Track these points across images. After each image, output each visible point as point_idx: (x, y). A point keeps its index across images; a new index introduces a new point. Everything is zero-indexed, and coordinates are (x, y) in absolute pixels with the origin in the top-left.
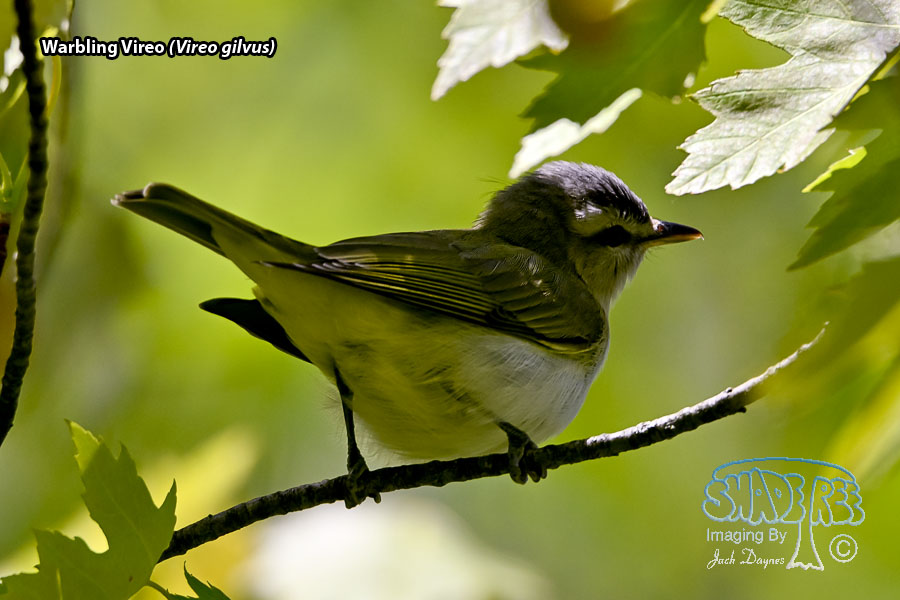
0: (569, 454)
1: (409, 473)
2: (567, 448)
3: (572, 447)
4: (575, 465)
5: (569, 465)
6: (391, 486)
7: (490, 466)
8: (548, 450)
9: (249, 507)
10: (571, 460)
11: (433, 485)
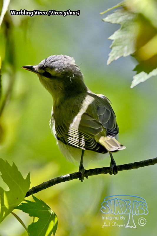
0: (141, 164)
1: (98, 170)
2: (140, 163)
3: (142, 162)
4: (143, 167)
5: (141, 167)
6: (93, 174)
7: (120, 168)
8: (135, 163)
9: (54, 180)
10: (142, 166)
11: (104, 173)
